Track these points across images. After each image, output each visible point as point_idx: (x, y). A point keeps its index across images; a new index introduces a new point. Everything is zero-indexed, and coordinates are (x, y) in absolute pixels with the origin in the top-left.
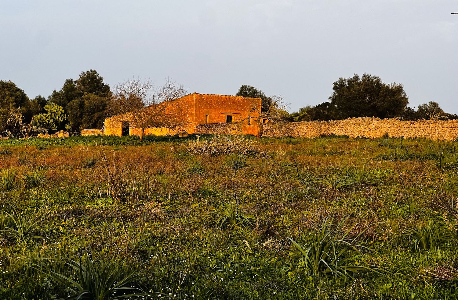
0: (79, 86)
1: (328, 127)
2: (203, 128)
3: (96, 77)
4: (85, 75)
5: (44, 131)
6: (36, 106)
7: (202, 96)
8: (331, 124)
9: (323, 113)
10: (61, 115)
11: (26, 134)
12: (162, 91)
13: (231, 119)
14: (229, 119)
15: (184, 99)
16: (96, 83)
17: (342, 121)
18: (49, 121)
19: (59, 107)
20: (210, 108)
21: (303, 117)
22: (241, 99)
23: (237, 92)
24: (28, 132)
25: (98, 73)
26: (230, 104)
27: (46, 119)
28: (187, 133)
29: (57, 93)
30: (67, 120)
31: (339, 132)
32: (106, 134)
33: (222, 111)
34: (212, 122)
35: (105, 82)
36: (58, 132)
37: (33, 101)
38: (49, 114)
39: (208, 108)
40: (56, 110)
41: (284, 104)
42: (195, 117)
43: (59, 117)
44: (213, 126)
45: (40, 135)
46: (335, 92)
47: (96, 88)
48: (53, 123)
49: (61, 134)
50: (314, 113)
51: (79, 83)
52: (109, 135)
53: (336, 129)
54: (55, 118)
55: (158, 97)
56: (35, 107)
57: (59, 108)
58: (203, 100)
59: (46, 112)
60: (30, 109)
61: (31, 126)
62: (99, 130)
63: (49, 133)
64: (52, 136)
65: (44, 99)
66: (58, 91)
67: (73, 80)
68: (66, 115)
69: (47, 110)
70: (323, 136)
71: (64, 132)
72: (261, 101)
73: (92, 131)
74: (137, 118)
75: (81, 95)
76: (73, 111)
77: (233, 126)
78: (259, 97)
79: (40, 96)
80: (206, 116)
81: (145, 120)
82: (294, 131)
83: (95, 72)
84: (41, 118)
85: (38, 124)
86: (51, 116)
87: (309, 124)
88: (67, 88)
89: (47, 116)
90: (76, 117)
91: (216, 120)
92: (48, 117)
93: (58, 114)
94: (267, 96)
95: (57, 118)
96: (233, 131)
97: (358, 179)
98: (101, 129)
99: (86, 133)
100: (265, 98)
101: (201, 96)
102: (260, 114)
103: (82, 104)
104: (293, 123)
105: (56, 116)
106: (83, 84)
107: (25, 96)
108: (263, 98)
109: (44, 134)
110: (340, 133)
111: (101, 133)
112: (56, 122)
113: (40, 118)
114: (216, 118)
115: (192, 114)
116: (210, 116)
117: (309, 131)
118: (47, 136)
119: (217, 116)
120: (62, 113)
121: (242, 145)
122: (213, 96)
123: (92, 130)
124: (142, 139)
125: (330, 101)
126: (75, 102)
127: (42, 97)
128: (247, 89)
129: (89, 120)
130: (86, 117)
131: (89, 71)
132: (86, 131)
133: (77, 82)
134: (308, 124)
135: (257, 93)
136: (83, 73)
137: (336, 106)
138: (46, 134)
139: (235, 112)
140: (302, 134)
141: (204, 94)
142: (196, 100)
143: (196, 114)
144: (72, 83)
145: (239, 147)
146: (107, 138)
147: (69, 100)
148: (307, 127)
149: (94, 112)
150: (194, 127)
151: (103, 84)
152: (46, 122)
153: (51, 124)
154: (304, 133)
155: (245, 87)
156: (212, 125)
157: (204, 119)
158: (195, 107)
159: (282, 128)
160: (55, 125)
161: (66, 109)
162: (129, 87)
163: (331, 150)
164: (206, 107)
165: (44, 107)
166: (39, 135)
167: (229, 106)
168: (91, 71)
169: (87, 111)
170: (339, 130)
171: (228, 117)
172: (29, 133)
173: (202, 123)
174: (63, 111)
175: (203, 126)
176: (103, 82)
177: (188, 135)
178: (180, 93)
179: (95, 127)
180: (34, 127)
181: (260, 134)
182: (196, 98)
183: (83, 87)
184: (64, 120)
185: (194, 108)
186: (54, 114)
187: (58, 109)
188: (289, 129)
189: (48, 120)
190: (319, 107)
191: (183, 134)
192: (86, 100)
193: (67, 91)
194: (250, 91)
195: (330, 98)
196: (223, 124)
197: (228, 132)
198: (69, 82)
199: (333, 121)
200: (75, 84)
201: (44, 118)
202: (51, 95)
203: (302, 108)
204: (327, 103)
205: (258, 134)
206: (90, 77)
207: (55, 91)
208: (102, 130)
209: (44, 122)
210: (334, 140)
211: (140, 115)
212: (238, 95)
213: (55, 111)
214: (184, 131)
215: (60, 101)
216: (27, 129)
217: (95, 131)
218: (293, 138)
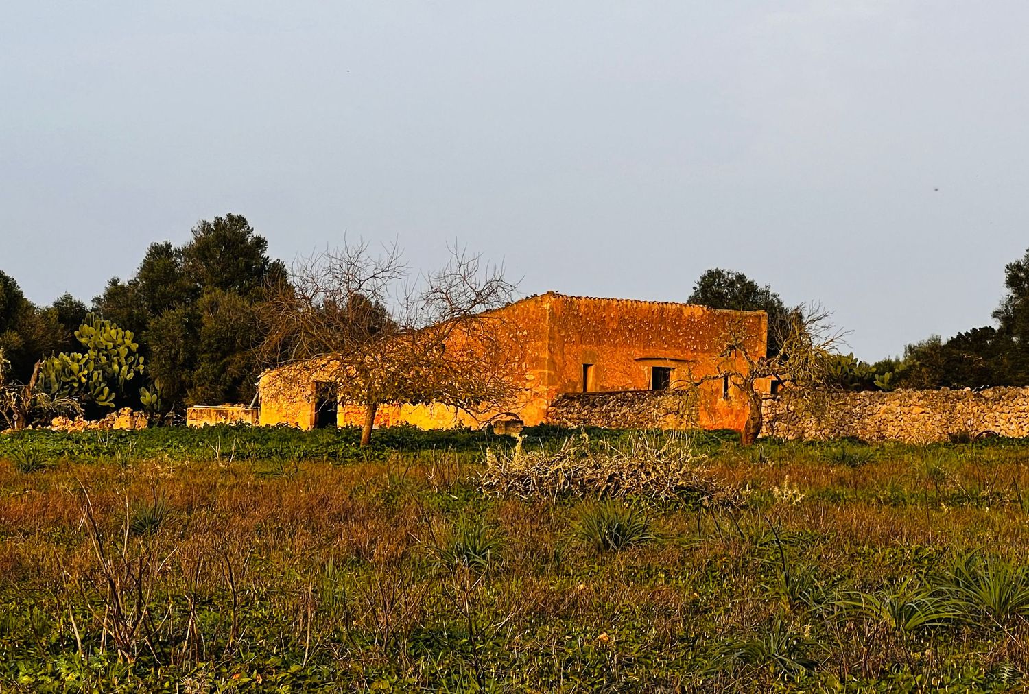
0: (192, 267)
1: (975, 409)
2: (575, 407)
3: (244, 236)
4: (209, 230)
5: (73, 408)
6: (50, 329)
7: (572, 303)
8: (987, 400)
9: (971, 362)
10: (126, 358)
11: (15, 417)
12: (436, 284)
13: (667, 377)
14: (660, 378)
15: (514, 311)
16: (245, 255)
17: (1023, 391)
18: (89, 377)
19: (121, 333)
20: (600, 342)
21: (905, 375)
22: (701, 313)
23: (692, 292)
24: (22, 412)
25: (251, 224)
26: (665, 330)
27: (80, 371)
28: (522, 422)
29: (122, 287)
30: (146, 374)
31: (1012, 427)
32: (262, 423)
33: (637, 353)
34: (602, 387)
35: (271, 254)
36: (114, 414)
37: (45, 314)
38: (92, 354)
39: (590, 343)
40: (113, 341)
41: (831, 333)
42: (549, 370)
43: (120, 366)
44: (606, 402)
45: (57, 423)
46: (1014, 295)
47: (242, 272)
48: (103, 385)
49: (122, 421)
50: (942, 361)
51: (190, 257)
52: (273, 424)
53: (1003, 415)
54: (110, 366)
55: (422, 303)
56: (47, 330)
57: (120, 335)
58: (575, 316)
59: (84, 350)
60: (34, 337)
61: (33, 392)
62: (241, 408)
63: (88, 417)
64: (94, 425)
65: (80, 305)
66: (124, 281)
67: (172, 248)
68: (142, 359)
69: (83, 340)
70: (961, 439)
71: (132, 414)
72: (765, 320)
73: (220, 413)
74: (353, 371)
75: (195, 293)
76: (166, 348)
77: (668, 401)
78: (760, 308)
79: (67, 298)
80: (586, 366)
81: (378, 377)
82: (866, 421)
83: (241, 221)
84: (65, 366)
85: (56, 387)
86: (97, 360)
87: (914, 397)
88: (152, 270)
89: (84, 361)
90: (174, 367)
91: (616, 382)
92: (85, 364)
93: (118, 354)
94: (789, 304)
95: (116, 367)
96: (671, 418)
97: (990, 595)
98: (247, 404)
99: (200, 418)
100: (782, 311)
101: (569, 302)
102: (752, 363)
103: (193, 326)
104: (863, 393)
105: (113, 361)
106: (204, 258)
107: (19, 295)
108: (774, 310)
109: (72, 418)
110: (1013, 431)
111: (248, 420)
112: (112, 380)
113: (60, 367)
114: (618, 374)
115: (537, 362)
116: (597, 368)
117: (914, 420)
118: (80, 425)
119: (620, 367)
120: (130, 353)
121: (658, 467)
122: (609, 304)
123: (220, 407)
124: (369, 441)
125: (996, 325)
126: (173, 316)
127: (76, 298)
128: (725, 282)
129: (214, 374)
130: (204, 367)
131: (224, 217)
132: (201, 411)
133: (184, 252)
134: (910, 397)
135: (756, 294)
136: (205, 223)
137: (1014, 339)
138: (77, 419)
139: (682, 356)
140: (891, 432)
141: (580, 298)
142: (552, 314)
143: (552, 362)
144: (169, 255)
145: (648, 474)
146: (263, 434)
147: (156, 310)
148: (906, 409)
149: (232, 351)
150: (544, 404)
151: (266, 260)
152: (80, 379)
153: (96, 387)
154: (898, 429)
155: (719, 274)
156: (605, 395)
157: (576, 376)
158: (550, 338)
159: (823, 410)
160: (107, 390)
161: (144, 339)
162: (329, 270)
163: (957, 488)
164: (584, 338)
165: (76, 333)
166: (55, 421)
167: (659, 335)
168: (230, 217)
169: (210, 345)
170: (1013, 420)
171: (656, 371)
172: (25, 416)
173: (570, 390)
174: (135, 346)
175: (573, 399)
176: (265, 255)
177: (525, 427)
178: (493, 292)
179: (232, 397)
180: (41, 396)
181: (752, 431)
182: (552, 308)
183: (202, 269)
184: (137, 373)
185: (547, 342)
186: (107, 356)
187: (120, 340)
188: (850, 412)
189: (86, 372)
190: (959, 341)
191: (508, 424)
192: (206, 313)
193: (152, 281)
194: (733, 287)
195: (996, 314)
196: (638, 393)
197: (653, 422)
198: (160, 253)
199: (994, 391)
200: (179, 260)
201: (75, 366)
202: (101, 293)
203: (915, 343)
204: (988, 330)
205: (747, 429)
206: (225, 237)
207: (114, 282)
208: (250, 408)
209: (74, 381)
210: (990, 453)
211: (361, 362)
212: (694, 300)
213: (110, 345)
214: (514, 415)
215: (130, 314)
216: (19, 400)
217: (230, 412)
218: (863, 443)
